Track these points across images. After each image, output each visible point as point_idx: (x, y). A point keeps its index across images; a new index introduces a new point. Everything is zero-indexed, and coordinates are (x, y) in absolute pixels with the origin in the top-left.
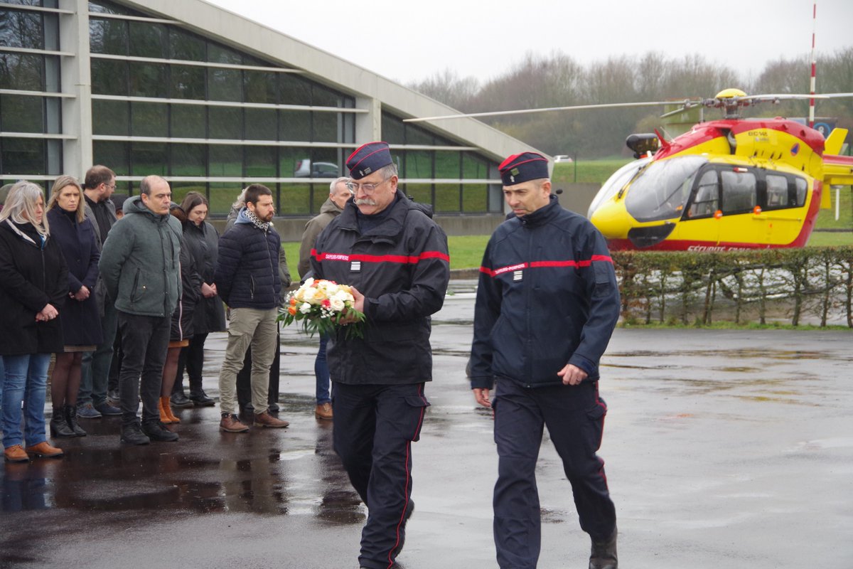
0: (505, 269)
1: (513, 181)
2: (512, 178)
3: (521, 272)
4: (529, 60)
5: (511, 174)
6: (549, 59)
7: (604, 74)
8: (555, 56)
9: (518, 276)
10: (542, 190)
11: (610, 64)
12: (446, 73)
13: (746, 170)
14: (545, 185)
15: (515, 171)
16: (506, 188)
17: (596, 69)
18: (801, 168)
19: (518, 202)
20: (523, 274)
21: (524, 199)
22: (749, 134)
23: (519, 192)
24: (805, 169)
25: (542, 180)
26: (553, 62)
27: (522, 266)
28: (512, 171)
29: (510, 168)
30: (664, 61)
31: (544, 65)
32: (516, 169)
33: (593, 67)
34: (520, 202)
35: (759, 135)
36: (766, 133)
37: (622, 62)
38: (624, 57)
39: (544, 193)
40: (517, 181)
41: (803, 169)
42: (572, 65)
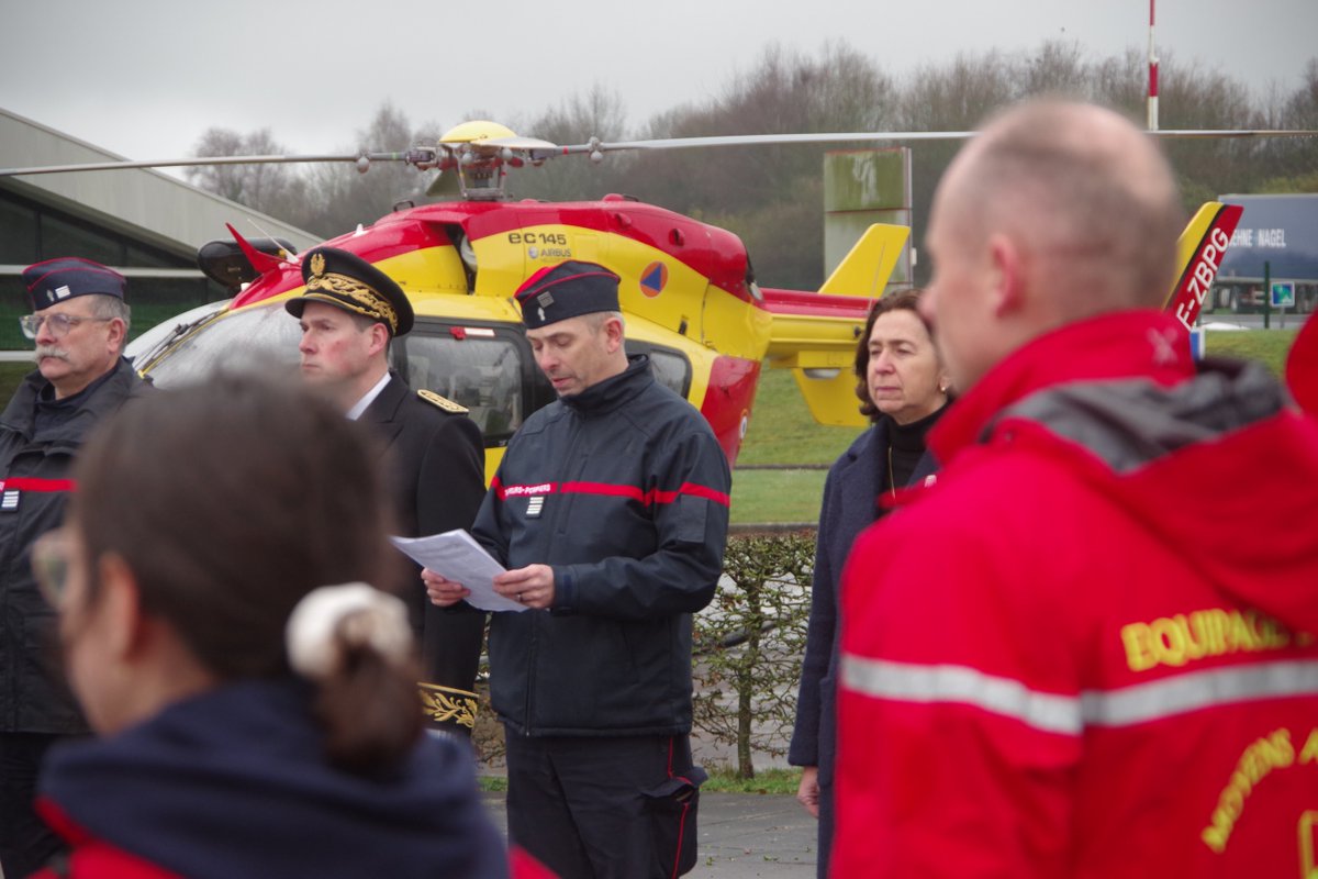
0: (518, 490)
1: (543, 318)
2: (541, 312)
3: (540, 500)
4: (773, 67)
5: (539, 305)
6: (817, 60)
7: (944, 92)
8: (833, 55)
9: (534, 508)
10: (604, 336)
11: (961, 72)
12: (596, 98)
13: (490, 333)
14: (610, 325)
15: (545, 299)
16: (531, 333)
17: (926, 84)
18: (677, 328)
19: (556, 362)
20: (544, 505)
21: (567, 355)
22: (510, 239)
23: (554, 339)
24: (689, 331)
25: (602, 315)
26: (826, 70)
27: (547, 488)
28: (539, 298)
29: (533, 291)
30: (1080, 63)
31: (805, 77)
32: (547, 294)
33: (920, 81)
34: (560, 360)
35: (540, 241)
36: (560, 237)
37: (988, 67)
38: (992, 56)
39: (609, 342)
40: (551, 320)
41: (683, 330)
42: (870, 75)
